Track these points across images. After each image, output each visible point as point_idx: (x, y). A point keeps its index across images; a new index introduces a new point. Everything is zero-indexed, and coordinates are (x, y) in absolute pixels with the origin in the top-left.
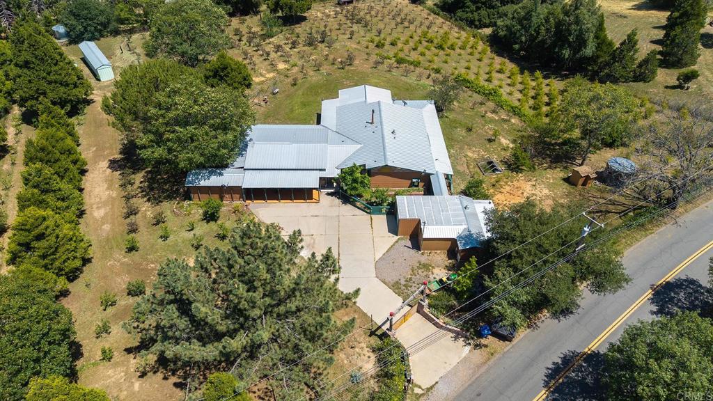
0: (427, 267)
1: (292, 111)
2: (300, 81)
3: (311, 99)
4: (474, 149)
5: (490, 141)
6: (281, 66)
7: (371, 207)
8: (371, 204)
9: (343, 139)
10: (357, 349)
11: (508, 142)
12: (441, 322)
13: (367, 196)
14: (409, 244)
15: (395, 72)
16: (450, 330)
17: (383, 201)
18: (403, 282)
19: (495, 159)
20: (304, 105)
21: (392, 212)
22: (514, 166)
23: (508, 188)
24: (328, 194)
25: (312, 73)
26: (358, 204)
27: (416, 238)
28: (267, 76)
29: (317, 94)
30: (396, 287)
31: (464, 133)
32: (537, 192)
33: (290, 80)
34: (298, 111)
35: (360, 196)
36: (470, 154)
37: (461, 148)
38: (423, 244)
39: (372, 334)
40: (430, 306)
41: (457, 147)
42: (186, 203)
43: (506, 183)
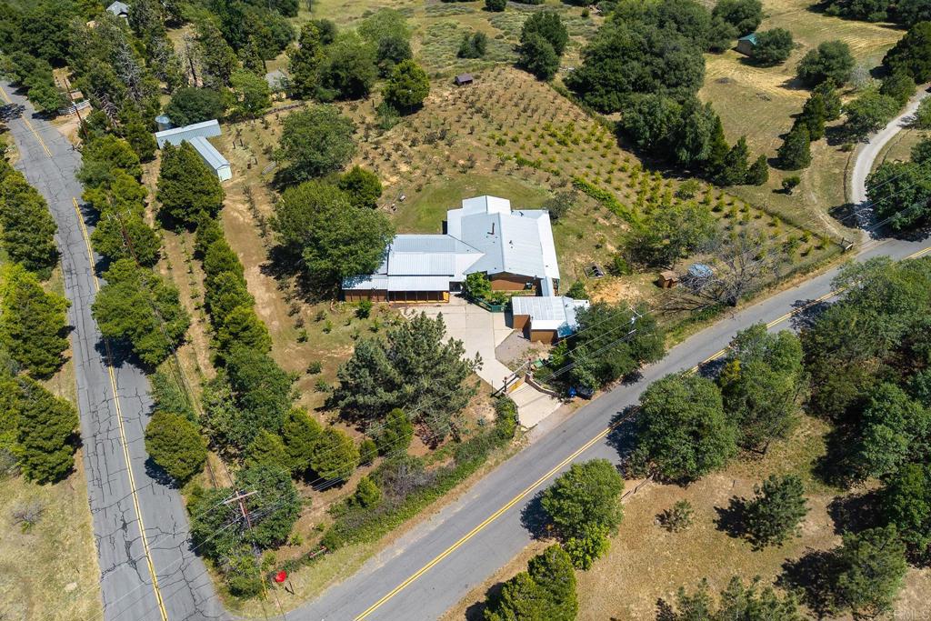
0: (534, 351)
1: (419, 219)
2: (424, 187)
3: (437, 206)
4: (582, 255)
5: (597, 247)
6: (404, 168)
7: (492, 306)
8: (492, 304)
9: (468, 248)
10: (482, 406)
11: (613, 248)
12: (541, 387)
13: (488, 297)
14: (522, 335)
15: (516, 175)
16: (547, 393)
17: (501, 302)
18: (516, 362)
19: (599, 264)
20: (430, 212)
21: (509, 310)
22: (614, 270)
23: (606, 290)
24: (456, 296)
25: (434, 178)
26: (481, 304)
27: (527, 331)
28: (391, 179)
29: (441, 201)
30: (510, 365)
31: (575, 240)
32: (629, 293)
33: (414, 185)
34: (425, 219)
35: (483, 297)
36: (578, 260)
37: (571, 255)
38: (532, 334)
39: (493, 395)
40: (534, 376)
41: (567, 253)
42: (341, 303)
43: (606, 285)
